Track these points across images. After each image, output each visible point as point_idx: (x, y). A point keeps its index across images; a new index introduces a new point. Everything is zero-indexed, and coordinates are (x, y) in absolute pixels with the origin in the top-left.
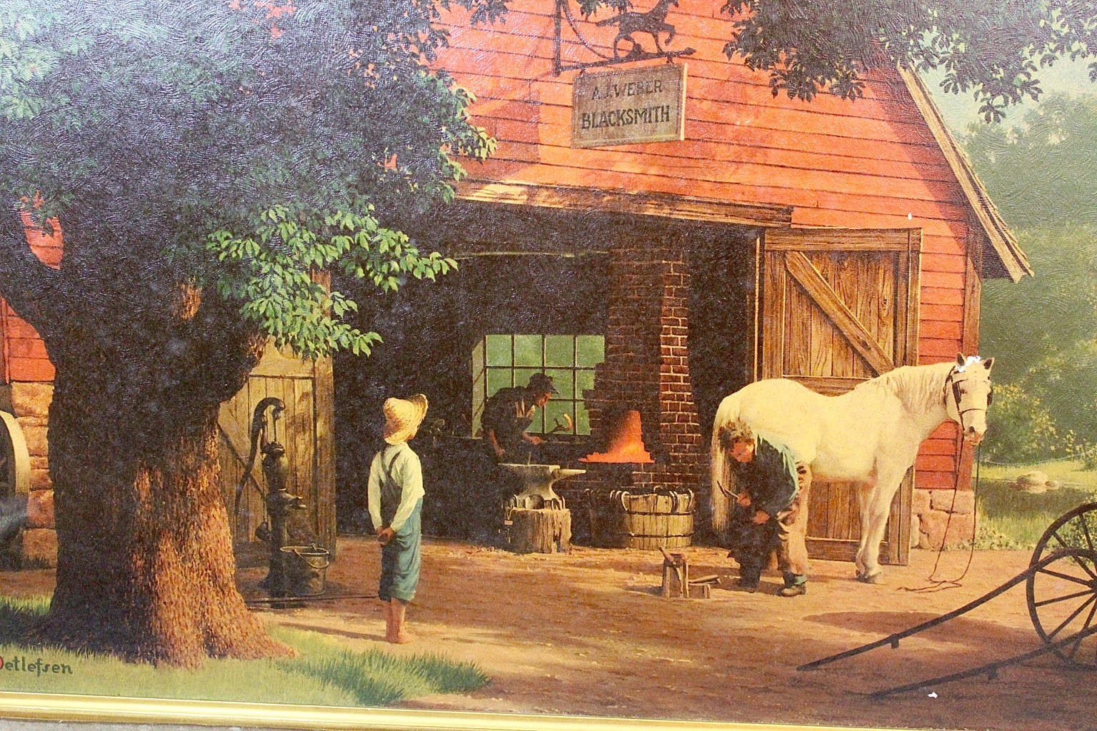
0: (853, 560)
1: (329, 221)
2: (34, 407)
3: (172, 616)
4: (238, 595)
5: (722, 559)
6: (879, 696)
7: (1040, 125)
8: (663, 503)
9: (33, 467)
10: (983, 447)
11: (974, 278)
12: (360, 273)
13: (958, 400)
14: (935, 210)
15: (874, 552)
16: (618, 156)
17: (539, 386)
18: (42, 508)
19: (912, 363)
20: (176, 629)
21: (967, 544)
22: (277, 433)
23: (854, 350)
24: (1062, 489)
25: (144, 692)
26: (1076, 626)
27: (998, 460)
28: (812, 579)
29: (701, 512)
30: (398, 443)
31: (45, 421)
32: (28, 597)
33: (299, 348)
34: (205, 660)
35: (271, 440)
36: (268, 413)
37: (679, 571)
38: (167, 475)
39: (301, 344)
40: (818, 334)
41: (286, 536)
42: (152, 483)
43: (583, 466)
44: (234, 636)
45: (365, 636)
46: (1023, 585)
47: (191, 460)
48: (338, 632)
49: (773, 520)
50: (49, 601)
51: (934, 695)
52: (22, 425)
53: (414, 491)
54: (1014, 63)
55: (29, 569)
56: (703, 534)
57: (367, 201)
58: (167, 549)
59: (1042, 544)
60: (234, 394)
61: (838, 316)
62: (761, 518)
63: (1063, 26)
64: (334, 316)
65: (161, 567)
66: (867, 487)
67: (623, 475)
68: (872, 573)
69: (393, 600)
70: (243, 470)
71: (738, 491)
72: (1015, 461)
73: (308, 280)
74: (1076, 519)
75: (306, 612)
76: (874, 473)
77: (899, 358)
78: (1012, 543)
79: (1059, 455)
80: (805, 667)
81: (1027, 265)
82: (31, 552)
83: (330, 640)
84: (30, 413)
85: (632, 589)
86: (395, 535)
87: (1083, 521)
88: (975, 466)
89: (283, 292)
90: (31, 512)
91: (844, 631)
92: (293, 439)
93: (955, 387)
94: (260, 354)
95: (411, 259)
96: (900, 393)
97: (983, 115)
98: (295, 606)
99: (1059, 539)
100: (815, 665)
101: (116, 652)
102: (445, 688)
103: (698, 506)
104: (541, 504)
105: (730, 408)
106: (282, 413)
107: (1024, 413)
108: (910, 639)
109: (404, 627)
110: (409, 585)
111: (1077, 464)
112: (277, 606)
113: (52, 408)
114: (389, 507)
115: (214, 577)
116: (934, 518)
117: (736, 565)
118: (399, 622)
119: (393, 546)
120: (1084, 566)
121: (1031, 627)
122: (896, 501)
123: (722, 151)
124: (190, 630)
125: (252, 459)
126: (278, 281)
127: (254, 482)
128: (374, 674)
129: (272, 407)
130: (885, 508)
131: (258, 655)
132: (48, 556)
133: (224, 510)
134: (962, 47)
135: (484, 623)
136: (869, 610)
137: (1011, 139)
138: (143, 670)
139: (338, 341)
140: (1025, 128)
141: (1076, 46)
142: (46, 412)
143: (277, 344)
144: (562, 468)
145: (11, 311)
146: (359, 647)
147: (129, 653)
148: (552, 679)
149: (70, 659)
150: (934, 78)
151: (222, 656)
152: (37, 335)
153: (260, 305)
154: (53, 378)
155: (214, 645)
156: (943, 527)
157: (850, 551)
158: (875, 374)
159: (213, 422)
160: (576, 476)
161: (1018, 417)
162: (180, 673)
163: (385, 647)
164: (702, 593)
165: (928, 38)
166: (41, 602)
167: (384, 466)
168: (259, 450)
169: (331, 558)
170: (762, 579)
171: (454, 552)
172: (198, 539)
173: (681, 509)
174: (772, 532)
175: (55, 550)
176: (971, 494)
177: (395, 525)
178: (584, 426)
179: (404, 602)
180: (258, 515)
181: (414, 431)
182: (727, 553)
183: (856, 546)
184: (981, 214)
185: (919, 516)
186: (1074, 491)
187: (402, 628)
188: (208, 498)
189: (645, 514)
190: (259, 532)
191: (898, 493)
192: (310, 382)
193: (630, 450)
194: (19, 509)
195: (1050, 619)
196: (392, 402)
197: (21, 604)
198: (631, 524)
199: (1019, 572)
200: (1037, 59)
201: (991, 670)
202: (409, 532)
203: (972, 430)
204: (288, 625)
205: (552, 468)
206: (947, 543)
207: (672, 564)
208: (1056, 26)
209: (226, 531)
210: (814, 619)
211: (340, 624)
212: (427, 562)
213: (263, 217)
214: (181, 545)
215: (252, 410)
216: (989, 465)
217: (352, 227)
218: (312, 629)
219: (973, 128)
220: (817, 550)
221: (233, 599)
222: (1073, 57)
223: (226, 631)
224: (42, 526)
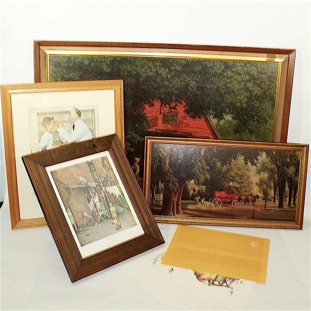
1: (128, 133)
7: (225, 123)
12: (132, 140)
14: (211, 134)
16: (168, 125)
30: (136, 164)
53: (138, 170)
54: (222, 115)
57: (133, 130)
64: (128, 146)
95: (139, 138)
123: (183, 125)
134: (215, 113)
137: (221, 125)
139: (128, 149)
140: (223, 123)
141: (229, 113)
150: (211, 117)
167: (134, 167)
181: (138, 162)
184: (217, 134)
196: (135, 158)
200: (224, 115)
208: (227, 110)
217: (131, 134)
219: (216, 123)
222: (229, 115)
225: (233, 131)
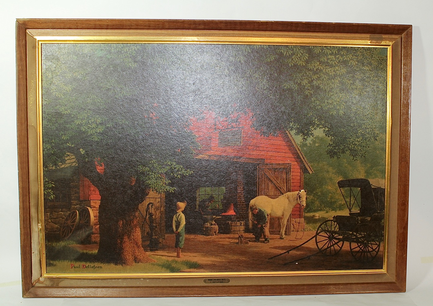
0: (279, 234)
1: (166, 163)
2: (96, 206)
3: (126, 253)
4: (142, 248)
5: (251, 235)
6: (285, 264)
7: (314, 142)
8: (238, 224)
9: (95, 220)
10: (306, 209)
11: (302, 173)
12: (172, 174)
13: (300, 199)
14: (294, 159)
15: (284, 233)
17: (211, 199)
18: (96, 229)
19: (290, 192)
20: (127, 257)
21: (303, 230)
22: (152, 210)
23: (278, 189)
24: (321, 217)
25: (119, 272)
26: (326, 247)
27: (309, 212)
28: (270, 239)
29: (246, 225)
30: (180, 212)
31: (98, 209)
32: (92, 251)
33: (158, 191)
34: (134, 264)
35: (150, 212)
36: (150, 206)
37: (242, 239)
38: (127, 221)
39: (158, 190)
40: (270, 185)
41: (154, 234)
42: (123, 223)
43: (221, 216)
44: (141, 258)
45: (172, 256)
46: (315, 238)
47: (132, 217)
48: (165, 256)
49: (262, 226)
50: (97, 251)
51: (297, 263)
52: (93, 210)
53: (183, 222)
54: (308, 130)
55: (93, 244)
56: (247, 230)
57: (174, 159)
58: (126, 239)
59: (318, 229)
60: (142, 202)
61: (275, 182)
62: (259, 226)
63: (318, 122)
64: (165, 184)
65: (124, 242)
66: (281, 218)
67: (229, 218)
68: (283, 237)
69: (178, 248)
70: (144, 219)
71: (254, 220)
72: (312, 212)
73: (160, 176)
74: (325, 223)
75: (158, 251)
76: (283, 215)
77: (287, 190)
78: (312, 229)
79: (321, 210)
80: (269, 259)
81: (313, 170)
82: (93, 240)
83: (164, 258)
84: (95, 207)
85: (232, 243)
86: (179, 232)
87: (326, 224)
88: (304, 213)
89: (154, 179)
90: (94, 230)
91: (278, 250)
92: (156, 212)
93: (299, 196)
94: (149, 193)
95: (183, 171)
96: (288, 198)
97: (303, 140)
98: (156, 250)
99: (321, 228)
100: (272, 258)
101: (113, 263)
102: (190, 268)
103: (246, 224)
104: (212, 225)
105: (252, 202)
106: (153, 206)
107: (313, 201)
108: (292, 251)
109: (181, 254)
110: (182, 244)
111: (324, 212)
112: (151, 250)
113: (100, 206)
114: (178, 227)
115: (137, 244)
116: (296, 225)
117: (254, 237)
118: (179, 253)
119: (178, 235)
120: (327, 234)
121: (317, 247)
122: (288, 221)
123: (250, 148)
124: (131, 257)
125: (146, 217)
126: (153, 176)
127: (146, 222)
128: (174, 265)
129: (151, 205)
130: (286, 223)
131: (147, 262)
132: (97, 240)
133: (139, 228)
134: (298, 126)
135: (199, 252)
136: (283, 245)
137: (308, 145)
138: (119, 267)
139: (166, 190)
140: (311, 142)
141: (320, 126)
142: (98, 207)
143: (153, 191)
144: (216, 216)
145: (91, 184)
146: (170, 259)
147: (116, 263)
148: (214, 264)
149: (102, 265)
150: (293, 132)
151: (138, 263)
152: (97, 189)
153: (149, 182)
154: (100, 199)
155: (136, 260)
156: (298, 226)
157: (279, 233)
158: (283, 194)
159: (137, 209)
160: (219, 218)
161: (312, 202)
162: (128, 267)
163: (176, 258)
164: (247, 243)
165: (291, 125)
166: (96, 251)
167: (176, 217)
168: (148, 215)
169: (164, 239)
170: (260, 239)
171: (192, 236)
172: (133, 235)
173: (242, 225)
174: (262, 229)
175: (99, 239)
176: (303, 219)
177: (178, 231)
178: (221, 207)
179: (181, 248)
180: (148, 230)
181: (183, 209)
182: (252, 234)
183: (280, 231)
184: (303, 160)
185: (293, 224)
186: (324, 218)
187: (180, 254)
188: (136, 226)
189: (234, 226)
190: (148, 233)
191: (288, 220)
192: (160, 199)
193: (231, 212)
194: (91, 230)
195: (320, 245)
196: (179, 203)
197: (90, 252)
198: (232, 228)
199: (314, 235)
200: (313, 129)
201: (309, 257)
202: (182, 232)
203: (303, 205)
204: (154, 255)
205: (214, 216)
206: (299, 230)
207: (240, 237)
208: (316, 122)
209: (140, 234)
210: (271, 248)
211: (167, 254)
212: (186, 239)
213: (150, 162)
214: (129, 237)
215: (147, 205)
216: (307, 213)
217: (170, 164)
218: (160, 255)
219: (301, 142)
220: (272, 233)
221: (141, 249)
222: (320, 128)
223: (139, 257)
224: (96, 234)
225: (328, 154)
